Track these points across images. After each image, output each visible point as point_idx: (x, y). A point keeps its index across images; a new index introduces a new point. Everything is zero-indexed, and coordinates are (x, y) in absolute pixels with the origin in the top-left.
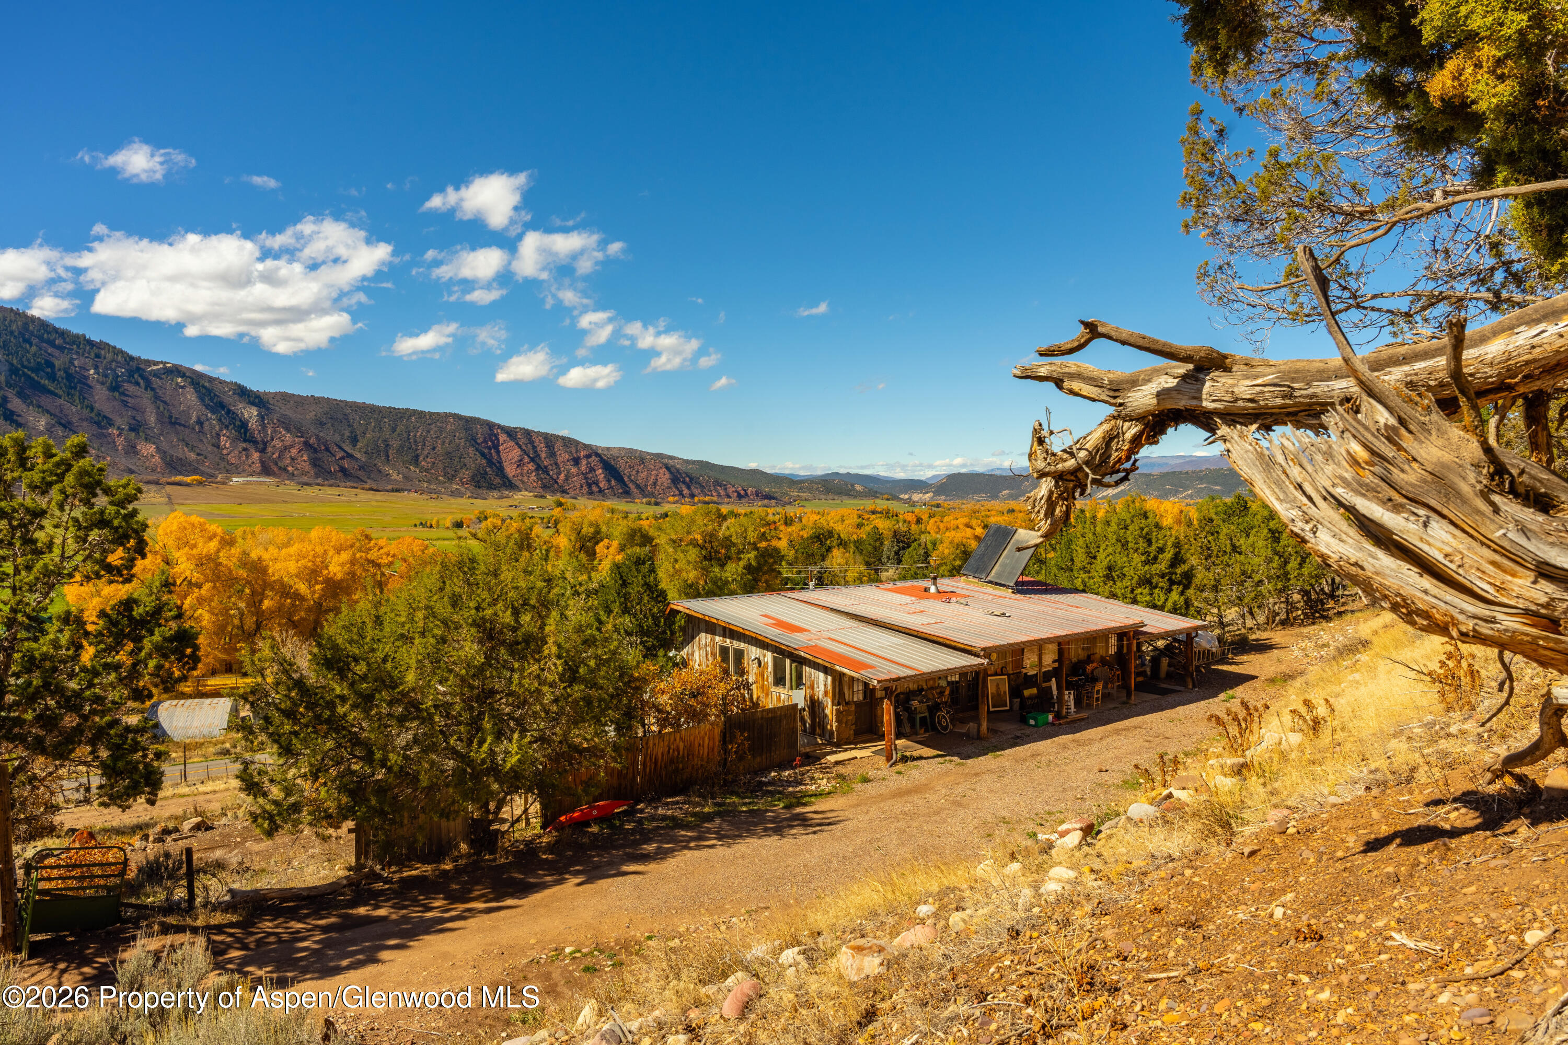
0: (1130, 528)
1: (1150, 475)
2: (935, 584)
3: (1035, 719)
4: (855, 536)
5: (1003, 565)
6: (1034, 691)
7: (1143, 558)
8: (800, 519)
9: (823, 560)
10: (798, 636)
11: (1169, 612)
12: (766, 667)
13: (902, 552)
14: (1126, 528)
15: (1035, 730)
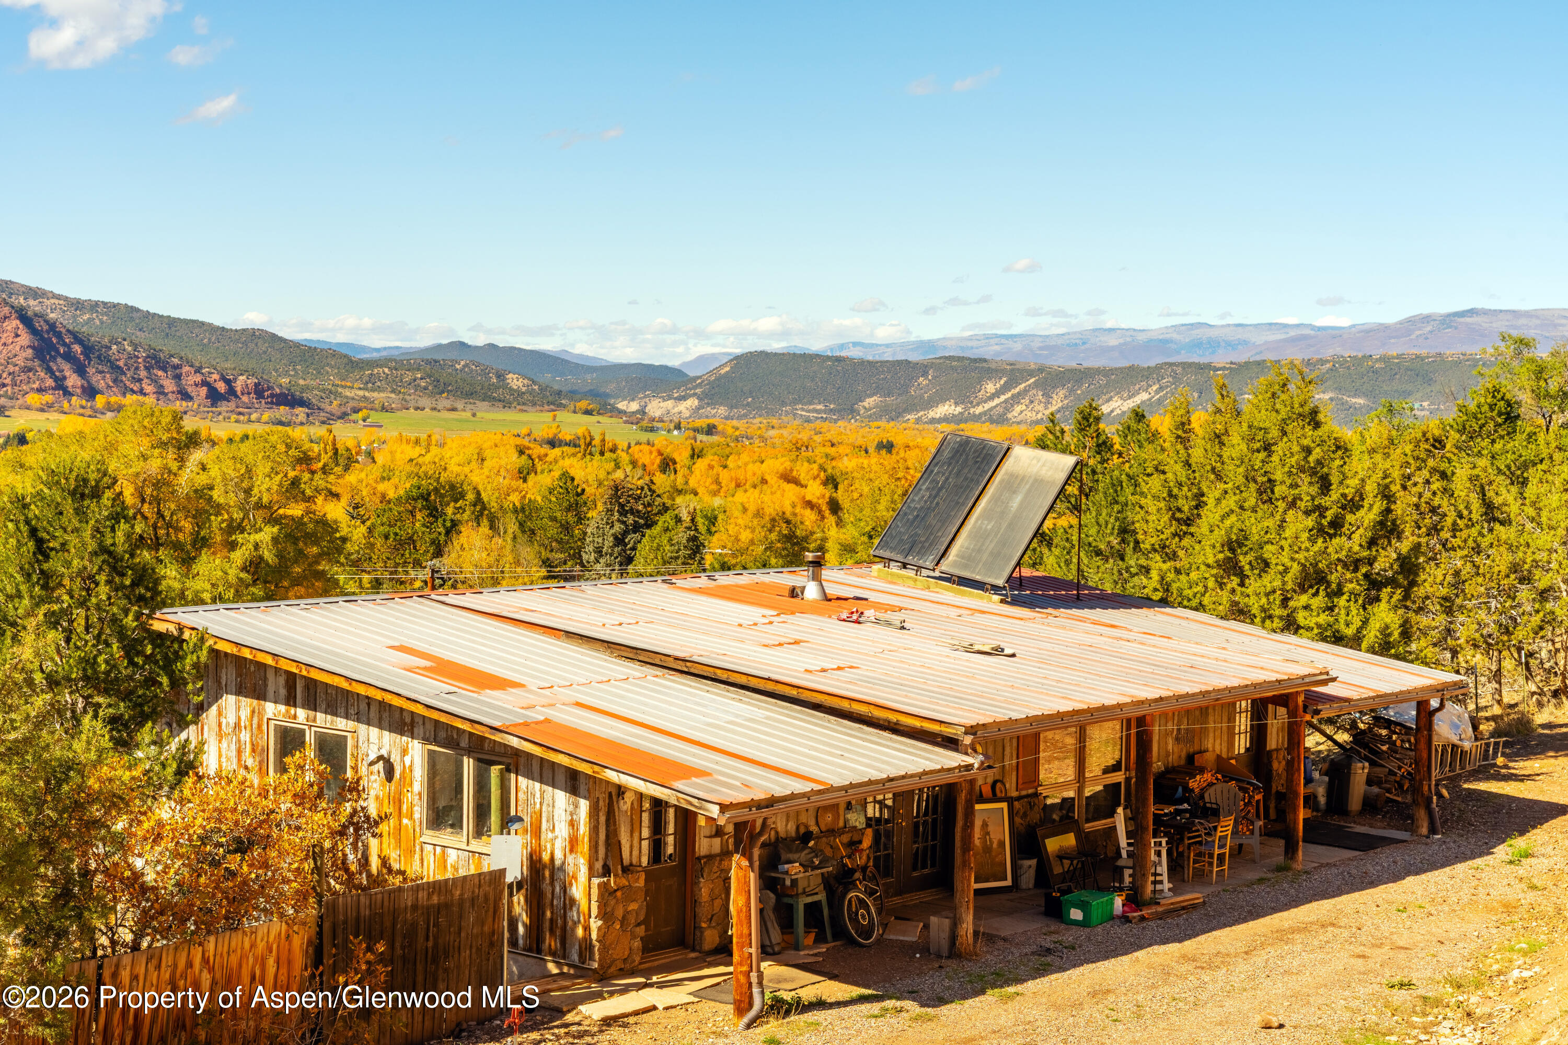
0: (1279, 449)
1: (1208, 367)
2: (816, 578)
3: (1083, 906)
4: (515, 498)
5: (978, 535)
6: (1069, 840)
7: (1310, 522)
8: (370, 455)
9: (439, 553)
10: (493, 696)
11: (1372, 650)
12: (407, 780)
13: (631, 538)
14: (1267, 448)
15: (1083, 933)
